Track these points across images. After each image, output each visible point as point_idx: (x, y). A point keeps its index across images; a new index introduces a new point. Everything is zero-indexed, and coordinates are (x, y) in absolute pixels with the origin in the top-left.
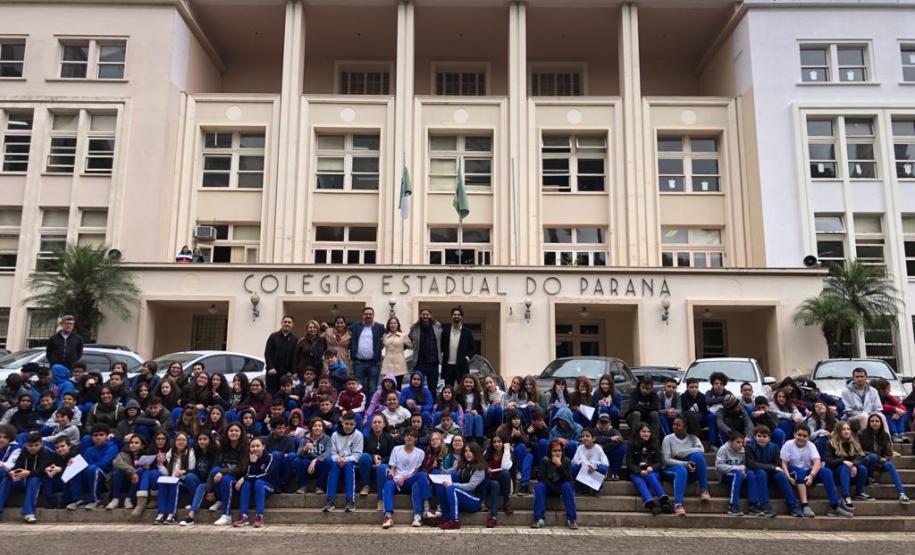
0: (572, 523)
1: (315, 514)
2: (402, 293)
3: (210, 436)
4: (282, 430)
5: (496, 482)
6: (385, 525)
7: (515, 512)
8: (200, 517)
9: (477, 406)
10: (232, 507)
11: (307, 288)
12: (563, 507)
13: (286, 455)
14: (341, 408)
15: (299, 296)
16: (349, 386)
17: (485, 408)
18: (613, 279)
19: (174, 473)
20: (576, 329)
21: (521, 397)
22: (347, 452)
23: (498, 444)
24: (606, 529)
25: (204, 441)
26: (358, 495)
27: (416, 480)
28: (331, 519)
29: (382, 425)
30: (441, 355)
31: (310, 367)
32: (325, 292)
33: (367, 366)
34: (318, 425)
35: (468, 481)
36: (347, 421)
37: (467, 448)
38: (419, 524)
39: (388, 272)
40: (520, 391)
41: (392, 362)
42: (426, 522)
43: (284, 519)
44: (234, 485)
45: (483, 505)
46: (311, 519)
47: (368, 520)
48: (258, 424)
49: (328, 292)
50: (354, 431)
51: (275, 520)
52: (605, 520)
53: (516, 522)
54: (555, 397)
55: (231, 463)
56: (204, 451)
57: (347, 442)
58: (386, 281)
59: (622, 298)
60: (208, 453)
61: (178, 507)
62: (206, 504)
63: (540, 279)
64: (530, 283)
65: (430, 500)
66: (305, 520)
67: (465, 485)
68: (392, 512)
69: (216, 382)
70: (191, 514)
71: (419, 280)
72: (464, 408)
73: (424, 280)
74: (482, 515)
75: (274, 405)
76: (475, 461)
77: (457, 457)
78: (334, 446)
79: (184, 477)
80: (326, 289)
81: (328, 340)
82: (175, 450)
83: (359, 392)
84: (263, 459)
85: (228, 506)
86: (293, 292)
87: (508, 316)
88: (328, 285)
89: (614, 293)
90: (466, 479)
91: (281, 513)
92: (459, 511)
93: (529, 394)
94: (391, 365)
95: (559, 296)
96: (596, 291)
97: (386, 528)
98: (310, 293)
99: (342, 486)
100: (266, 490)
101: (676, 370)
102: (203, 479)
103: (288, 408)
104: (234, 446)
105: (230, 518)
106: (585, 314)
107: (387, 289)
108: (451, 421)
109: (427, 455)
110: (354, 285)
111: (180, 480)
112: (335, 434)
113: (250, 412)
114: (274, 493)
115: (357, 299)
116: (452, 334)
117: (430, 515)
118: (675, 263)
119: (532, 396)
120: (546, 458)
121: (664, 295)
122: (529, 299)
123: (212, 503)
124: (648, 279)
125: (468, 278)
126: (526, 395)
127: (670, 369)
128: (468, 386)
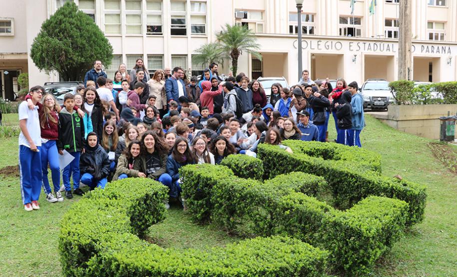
2: (357, 50)
11: (319, 47)
15: (317, 51)
18: (433, 46)
32: (326, 48)
49: (328, 49)
58: (351, 45)
59: (435, 54)
71: (364, 44)
73: (366, 45)
80: (327, 47)
86: (313, 49)
88: (328, 46)
89: (433, 52)
95: (414, 53)
96: (426, 51)
98: (320, 49)
107: (351, 48)
115: (340, 53)
121: (449, 53)
124: (444, 46)
125: (382, 44)
128: (90, 98)
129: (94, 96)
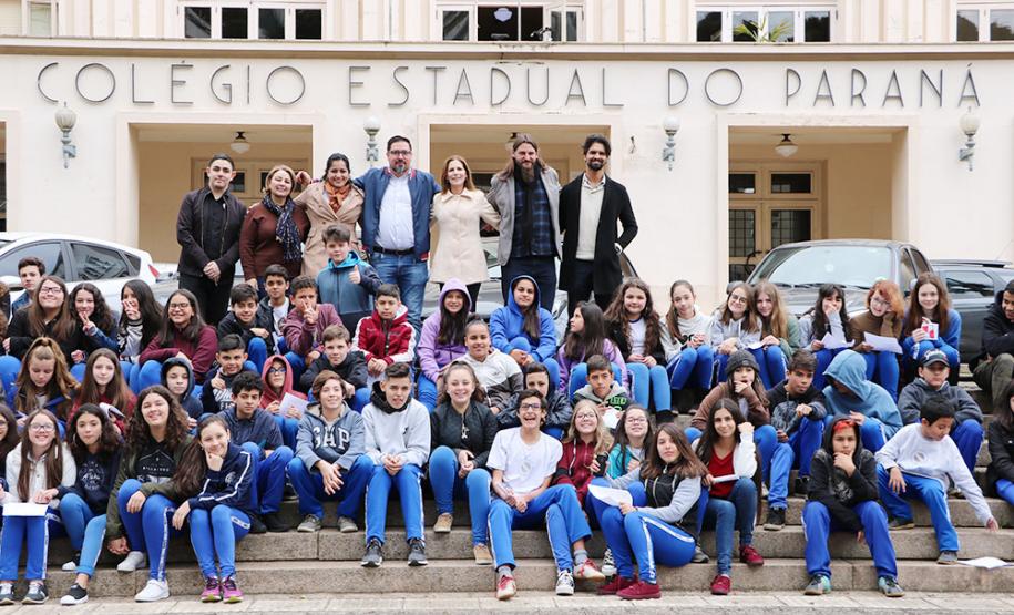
0: (891, 582)
1: (346, 573)
2: (393, 106)
3: (100, 414)
4: (251, 401)
5: (727, 503)
6: (501, 593)
7: (767, 563)
8: (98, 586)
9: (654, 348)
10: (168, 564)
11: (180, 94)
12: (866, 551)
13: (268, 453)
14: (366, 353)
15: (162, 114)
16: (380, 308)
17: (672, 351)
18: (855, 71)
19: (33, 495)
20: (763, 182)
21: (747, 326)
22: (399, 447)
23: (725, 426)
24: (961, 595)
25: (89, 429)
26: (430, 532)
27: (554, 501)
28: (380, 583)
29: (471, 388)
30: (560, 238)
31: (274, 268)
32: (221, 102)
33: (400, 264)
34: (333, 388)
35: (668, 504)
36: (394, 382)
37: (663, 435)
38: (570, 590)
39: (360, 57)
40: (746, 314)
41: (456, 256)
42: (581, 585)
43: (280, 584)
44: (170, 515)
45: (698, 550)
46: (338, 584)
47: (458, 584)
48: (198, 388)
49: (228, 103)
50: (408, 401)
51: (262, 587)
52: (956, 578)
53: (770, 584)
54: (820, 326)
55: (159, 475)
56: (93, 450)
57: (396, 426)
58: (357, 77)
59: (876, 114)
60: (101, 451)
61: (50, 566)
62: (109, 560)
63: (696, 72)
64: (676, 80)
65: (586, 539)
66: (326, 587)
67: (662, 511)
68: (512, 567)
69: (86, 304)
70: (81, 581)
71: (430, 75)
72: (626, 351)
73: (439, 75)
74: (699, 571)
75: (226, 350)
76: (682, 461)
77: (637, 452)
78: (368, 433)
79: (55, 504)
80: (224, 96)
81: (313, 207)
82: (28, 447)
83: (402, 319)
84: (233, 461)
85: (162, 561)
86: (150, 104)
87: (627, 156)
88: (228, 87)
89: (857, 102)
90: (664, 498)
91: (274, 573)
92: (657, 562)
93: (766, 321)
94: (454, 261)
95: (737, 109)
96: (818, 97)
97: (505, 599)
98: (188, 105)
99: (396, 515)
100: (234, 525)
101: (1001, 266)
102: (96, 507)
103: (254, 355)
104: (159, 437)
105: (165, 585)
106: (787, 151)
107: (359, 97)
108: (610, 380)
109: (566, 448)
110: (285, 86)
111: (50, 510)
112: (369, 408)
113: (181, 364)
114: (253, 530)
115: (292, 118)
116: (585, 194)
117: (590, 572)
118: (984, 33)
119: (770, 325)
120: (821, 452)
121: (966, 104)
122: (672, 119)
123: (123, 557)
124: (932, 69)
125: (538, 71)
126: (759, 322)
127: (985, 265)
128: (634, 305)
129: (643, 302)
